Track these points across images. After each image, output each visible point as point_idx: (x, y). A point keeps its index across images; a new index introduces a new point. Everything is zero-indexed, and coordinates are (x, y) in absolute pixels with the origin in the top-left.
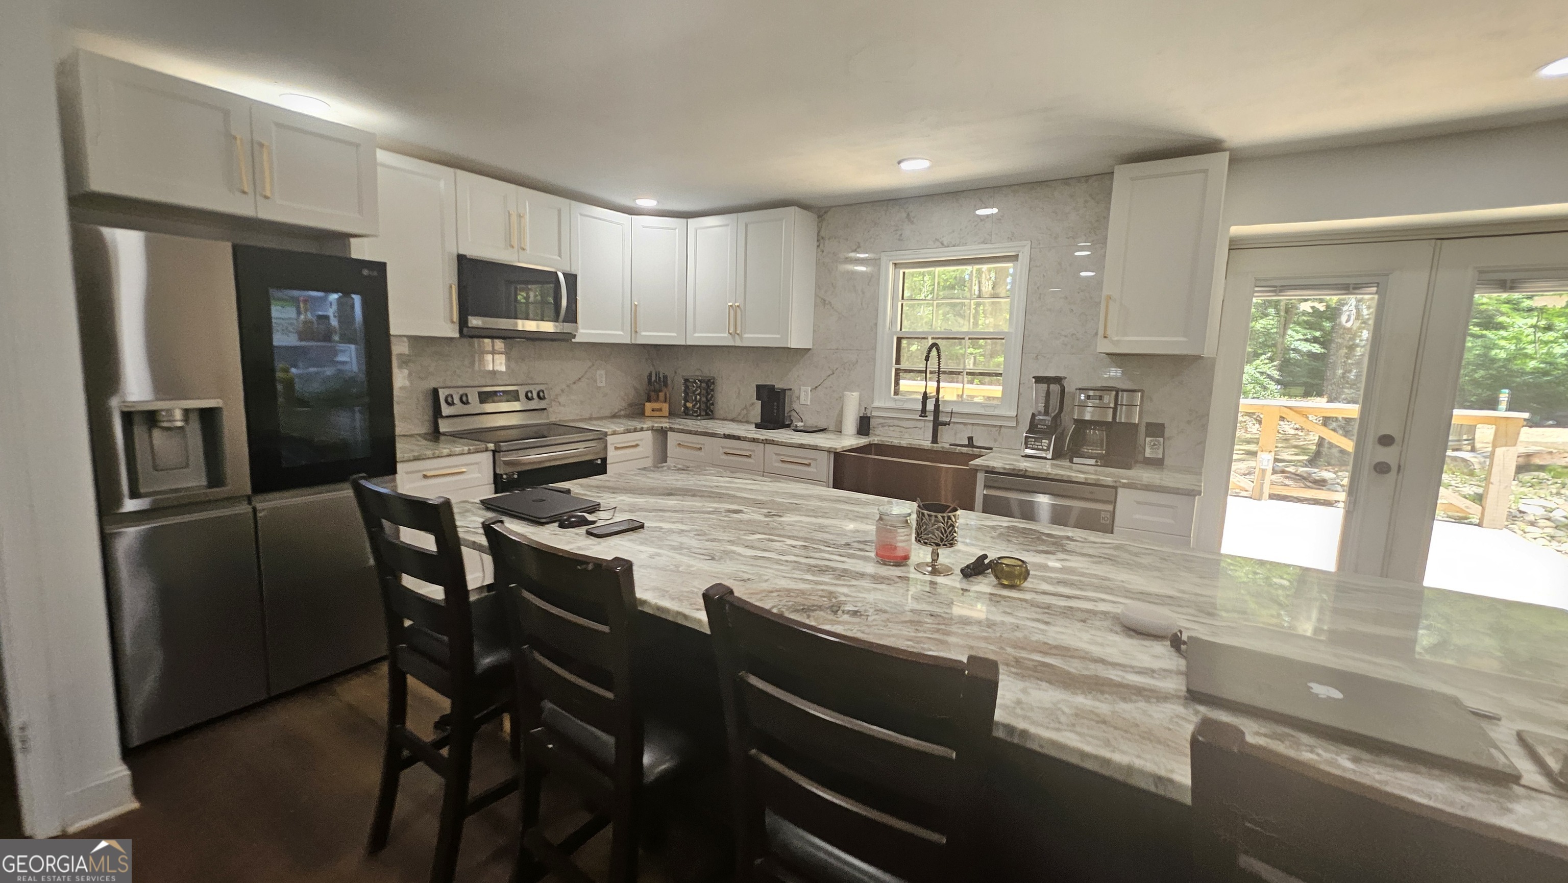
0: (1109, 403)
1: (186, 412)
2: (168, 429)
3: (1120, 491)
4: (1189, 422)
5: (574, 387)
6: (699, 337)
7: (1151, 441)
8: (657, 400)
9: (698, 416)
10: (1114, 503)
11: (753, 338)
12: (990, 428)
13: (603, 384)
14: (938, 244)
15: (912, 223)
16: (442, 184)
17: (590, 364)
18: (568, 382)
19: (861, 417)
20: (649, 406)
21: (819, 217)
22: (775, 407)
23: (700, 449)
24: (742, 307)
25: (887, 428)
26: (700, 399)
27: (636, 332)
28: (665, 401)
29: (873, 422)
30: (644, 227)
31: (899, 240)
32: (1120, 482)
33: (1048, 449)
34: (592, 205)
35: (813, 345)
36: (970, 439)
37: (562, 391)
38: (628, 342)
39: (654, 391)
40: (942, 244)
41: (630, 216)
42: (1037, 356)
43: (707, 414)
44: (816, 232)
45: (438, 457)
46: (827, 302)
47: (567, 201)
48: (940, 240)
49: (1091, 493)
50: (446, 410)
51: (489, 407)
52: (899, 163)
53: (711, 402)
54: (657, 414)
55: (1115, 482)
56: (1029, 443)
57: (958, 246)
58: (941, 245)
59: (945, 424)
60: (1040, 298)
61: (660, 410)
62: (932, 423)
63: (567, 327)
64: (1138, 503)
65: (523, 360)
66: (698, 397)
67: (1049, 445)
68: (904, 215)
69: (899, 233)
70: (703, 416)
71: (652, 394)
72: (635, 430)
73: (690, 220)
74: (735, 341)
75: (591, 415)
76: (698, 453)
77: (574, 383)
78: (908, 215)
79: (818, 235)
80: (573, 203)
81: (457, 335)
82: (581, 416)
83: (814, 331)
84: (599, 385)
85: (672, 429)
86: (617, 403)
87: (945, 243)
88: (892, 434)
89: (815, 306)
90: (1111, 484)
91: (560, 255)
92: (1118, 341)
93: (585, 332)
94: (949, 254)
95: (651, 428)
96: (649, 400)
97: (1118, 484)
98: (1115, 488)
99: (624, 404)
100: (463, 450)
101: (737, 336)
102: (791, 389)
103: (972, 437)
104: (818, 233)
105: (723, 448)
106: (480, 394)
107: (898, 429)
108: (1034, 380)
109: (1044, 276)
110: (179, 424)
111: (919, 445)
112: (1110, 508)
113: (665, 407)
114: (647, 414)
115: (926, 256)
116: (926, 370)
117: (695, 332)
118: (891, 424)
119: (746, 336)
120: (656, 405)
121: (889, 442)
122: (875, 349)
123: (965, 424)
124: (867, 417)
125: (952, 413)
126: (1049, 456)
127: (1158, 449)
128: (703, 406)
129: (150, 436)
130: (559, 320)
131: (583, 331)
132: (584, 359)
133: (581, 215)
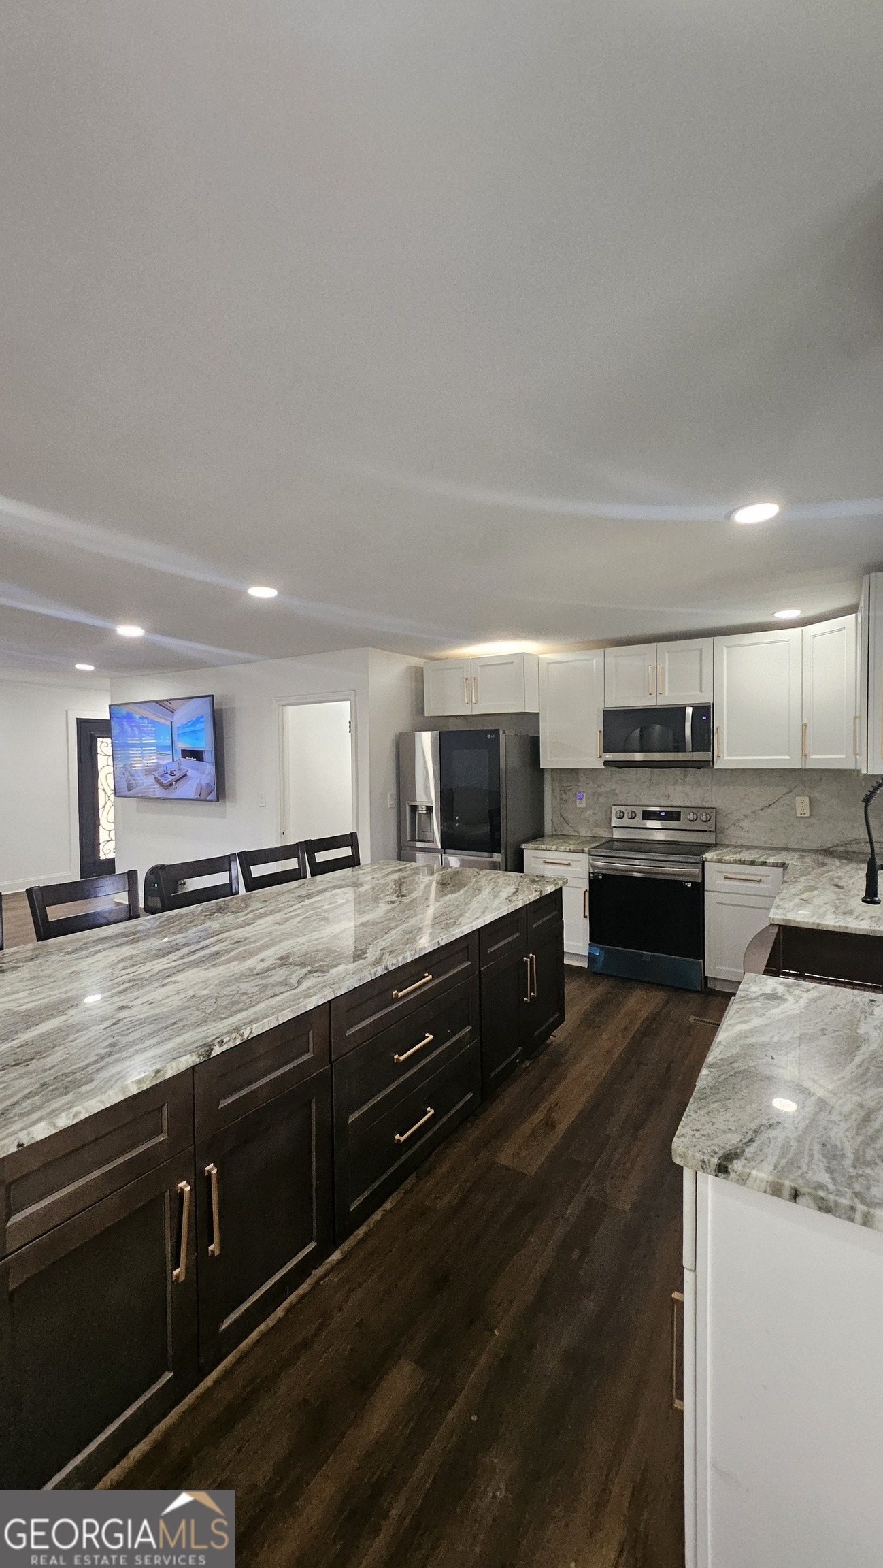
5: (761, 813)
18: (754, 809)
27: (805, 756)
37: (746, 816)
38: (799, 767)
47: (708, 641)
50: (618, 822)
51: (652, 823)
63: (700, 755)
65: (699, 786)
72: (754, 863)
75: (787, 845)
77: (762, 809)
80: (717, 642)
81: (603, 767)
82: (772, 844)
91: (701, 691)
106: (644, 812)
130: (684, 750)
131: (726, 758)
132: (777, 785)
133: (727, 647)
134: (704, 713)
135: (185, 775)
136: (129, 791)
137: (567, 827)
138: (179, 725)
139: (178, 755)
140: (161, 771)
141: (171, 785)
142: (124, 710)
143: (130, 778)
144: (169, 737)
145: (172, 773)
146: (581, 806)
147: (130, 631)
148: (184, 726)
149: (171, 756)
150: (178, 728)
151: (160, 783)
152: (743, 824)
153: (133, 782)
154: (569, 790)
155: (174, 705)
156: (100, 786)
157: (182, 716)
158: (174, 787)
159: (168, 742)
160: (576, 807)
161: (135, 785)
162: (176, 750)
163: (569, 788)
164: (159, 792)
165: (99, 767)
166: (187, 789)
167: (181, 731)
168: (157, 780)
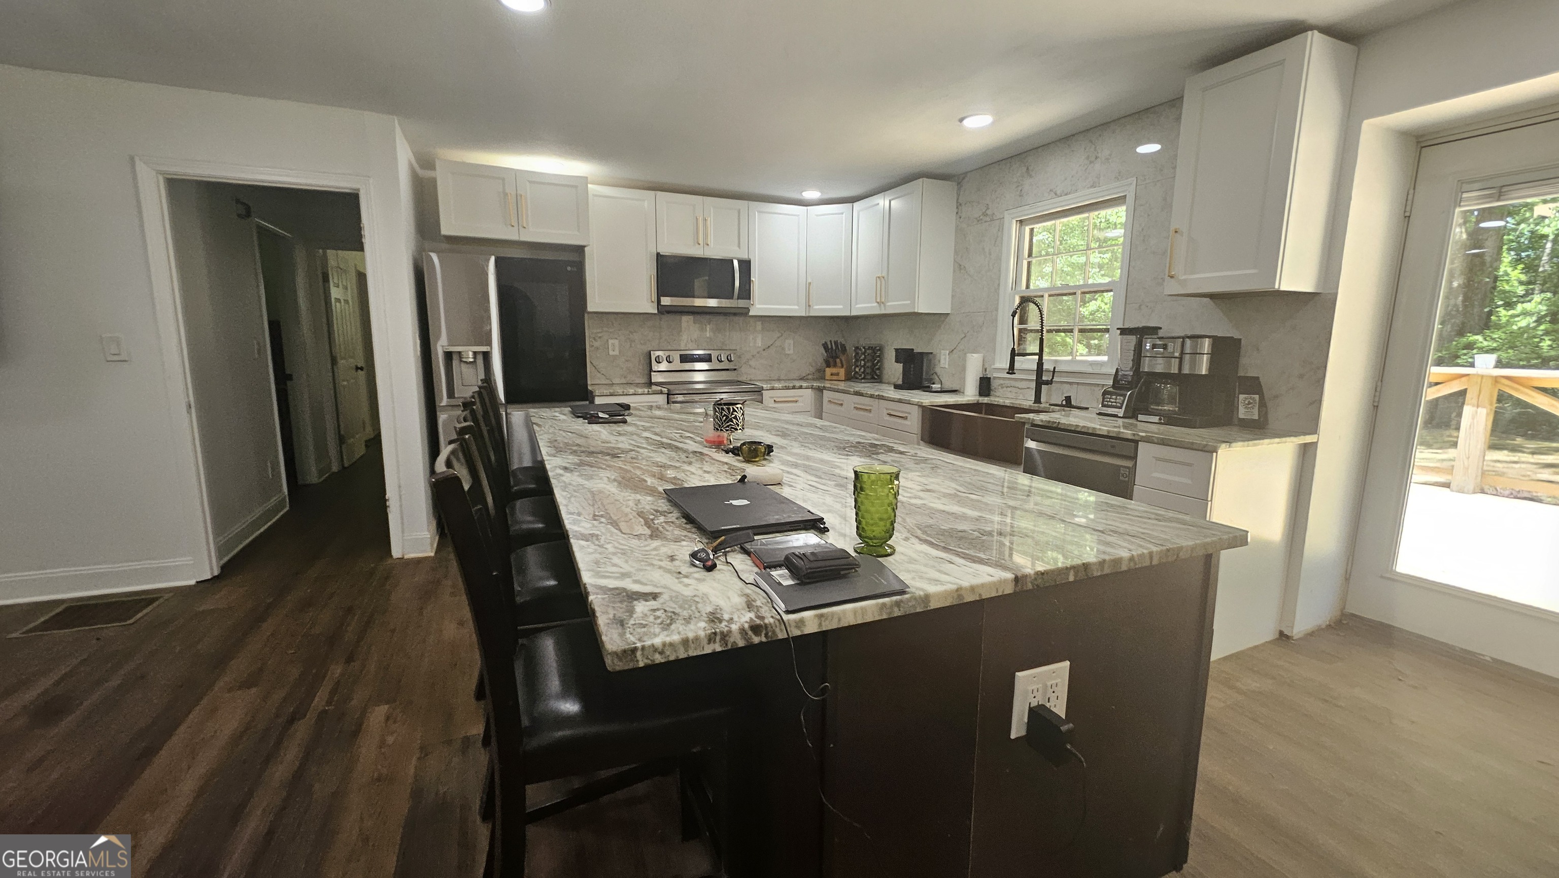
0: (1173, 352)
1: (475, 353)
2: (466, 362)
3: (1141, 445)
4: (1301, 376)
5: (764, 353)
6: (864, 307)
7: (1246, 399)
8: (835, 365)
9: (862, 379)
10: (1134, 458)
11: (894, 306)
12: (1093, 388)
13: (791, 352)
14: (1052, 194)
15: (1031, 176)
16: (646, 203)
17: (779, 335)
18: (758, 349)
19: (980, 378)
20: (828, 371)
21: (959, 184)
22: (912, 369)
23: (842, 405)
24: (886, 277)
25: (1005, 389)
26: (865, 364)
27: (809, 306)
28: (842, 366)
29: (994, 384)
30: (817, 216)
31: (1020, 196)
32: (1138, 435)
33: (1121, 408)
34: (775, 203)
35: (952, 310)
36: (1068, 399)
37: (752, 356)
38: (803, 314)
39: (832, 357)
40: (1056, 194)
41: (805, 208)
42: (1140, 306)
43: (873, 378)
44: (956, 198)
45: (627, 395)
46: (962, 267)
47: (746, 202)
48: (1054, 190)
49: (1113, 447)
50: (655, 367)
51: (688, 366)
52: (961, 120)
53: (877, 367)
54: (835, 378)
55: (1134, 435)
56: (1106, 400)
57: (1070, 193)
58: (1055, 196)
59: (1048, 383)
60: (1144, 240)
61: (838, 374)
62: (1035, 383)
63: (742, 303)
64: (1158, 459)
66: (863, 362)
67: (1123, 401)
68: (1024, 169)
69: (1020, 188)
70: (867, 379)
71: (831, 360)
72: (794, 388)
73: (856, 204)
74: (881, 310)
76: (839, 408)
77: (764, 350)
78: (1028, 169)
79: (957, 203)
80: (751, 203)
81: (656, 312)
83: (953, 296)
84: (787, 352)
85: (824, 388)
86: (807, 369)
87: (1058, 193)
88: (1009, 395)
89: (954, 271)
90: (1130, 437)
91: (739, 246)
92: (1185, 280)
93: (759, 306)
94: (1063, 204)
95: (810, 387)
96: (828, 366)
97: (1137, 438)
98: (1136, 442)
99: (812, 370)
100: (644, 391)
101: (882, 305)
102: (932, 353)
103: (1070, 397)
104: (958, 199)
105: (887, 409)
106: (681, 356)
107: (1014, 390)
108: (1119, 332)
109: (1149, 215)
110: (472, 360)
111: (1020, 404)
112: (1129, 464)
113: (842, 372)
114: (827, 378)
115: (1046, 208)
116: (1042, 331)
117: (856, 304)
118: (1009, 385)
119: (889, 304)
120: (834, 370)
121: (996, 401)
122: (997, 310)
123: (1071, 383)
124: (987, 378)
125: (1054, 372)
126: (1121, 413)
127: (1253, 409)
128: (868, 371)
129: (461, 367)
130: (731, 297)
131: (758, 306)
132: (773, 331)
133: (759, 212)
134: (746, 265)
137: (599, 375)
146: (614, 353)
152: (752, 363)
154: (600, 337)
160: (609, 354)
163: (599, 335)
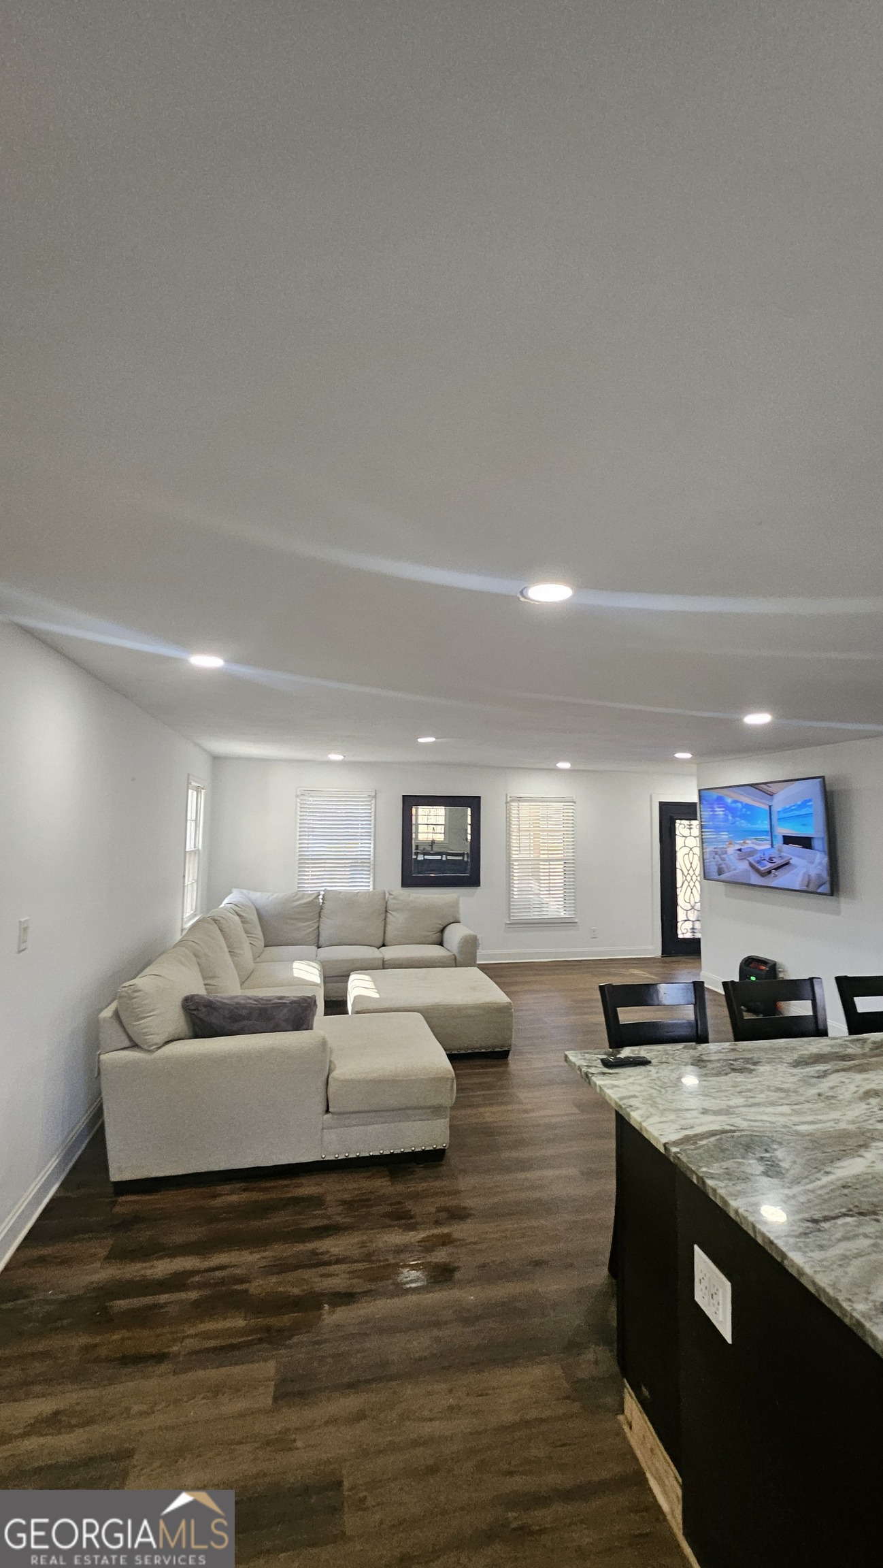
135: (787, 864)
136: (719, 875)
138: (780, 809)
139: (779, 842)
140: (757, 857)
141: (770, 872)
142: (715, 794)
143: (721, 862)
144: (767, 822)
145: (771, 861)
147: (758, 719)
148: (785, 810)
149: (770, 842)
150: (779, 812)
151: (757, 871)
153: (724, 866)
155: (773, 788)
156: (678, 866)
157: (783, 798)
158: (772, 875)
159: (767, 827)
161: (725, 869)
162: (776, 836)
164: (755, 879)
165: (677, 849)
166: (792, 878)
167: (782, 815)
168: (751, 865)
